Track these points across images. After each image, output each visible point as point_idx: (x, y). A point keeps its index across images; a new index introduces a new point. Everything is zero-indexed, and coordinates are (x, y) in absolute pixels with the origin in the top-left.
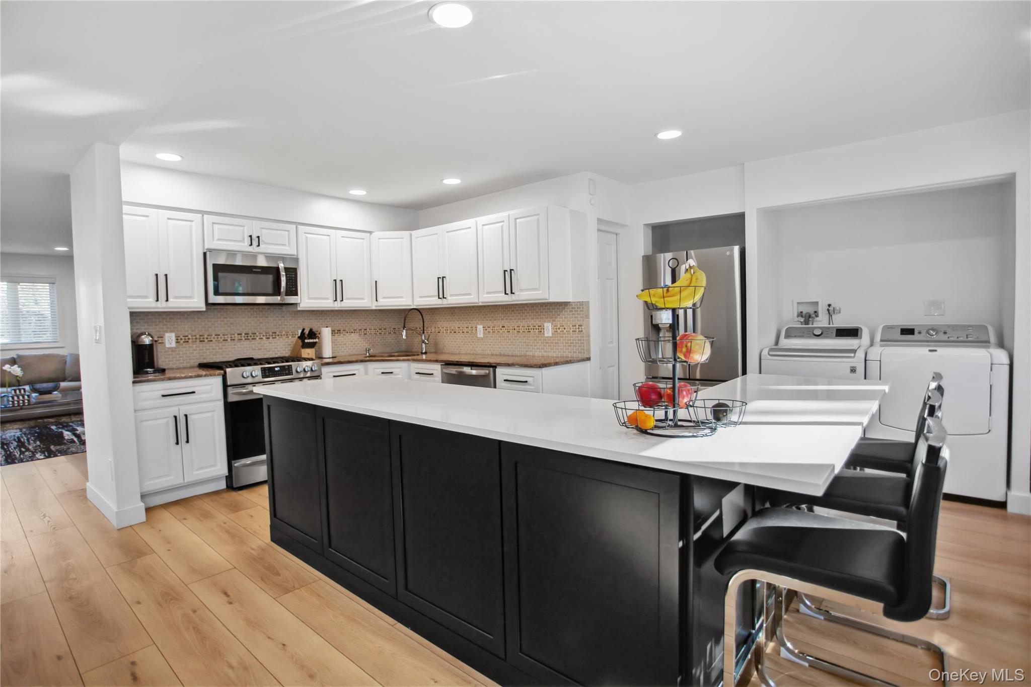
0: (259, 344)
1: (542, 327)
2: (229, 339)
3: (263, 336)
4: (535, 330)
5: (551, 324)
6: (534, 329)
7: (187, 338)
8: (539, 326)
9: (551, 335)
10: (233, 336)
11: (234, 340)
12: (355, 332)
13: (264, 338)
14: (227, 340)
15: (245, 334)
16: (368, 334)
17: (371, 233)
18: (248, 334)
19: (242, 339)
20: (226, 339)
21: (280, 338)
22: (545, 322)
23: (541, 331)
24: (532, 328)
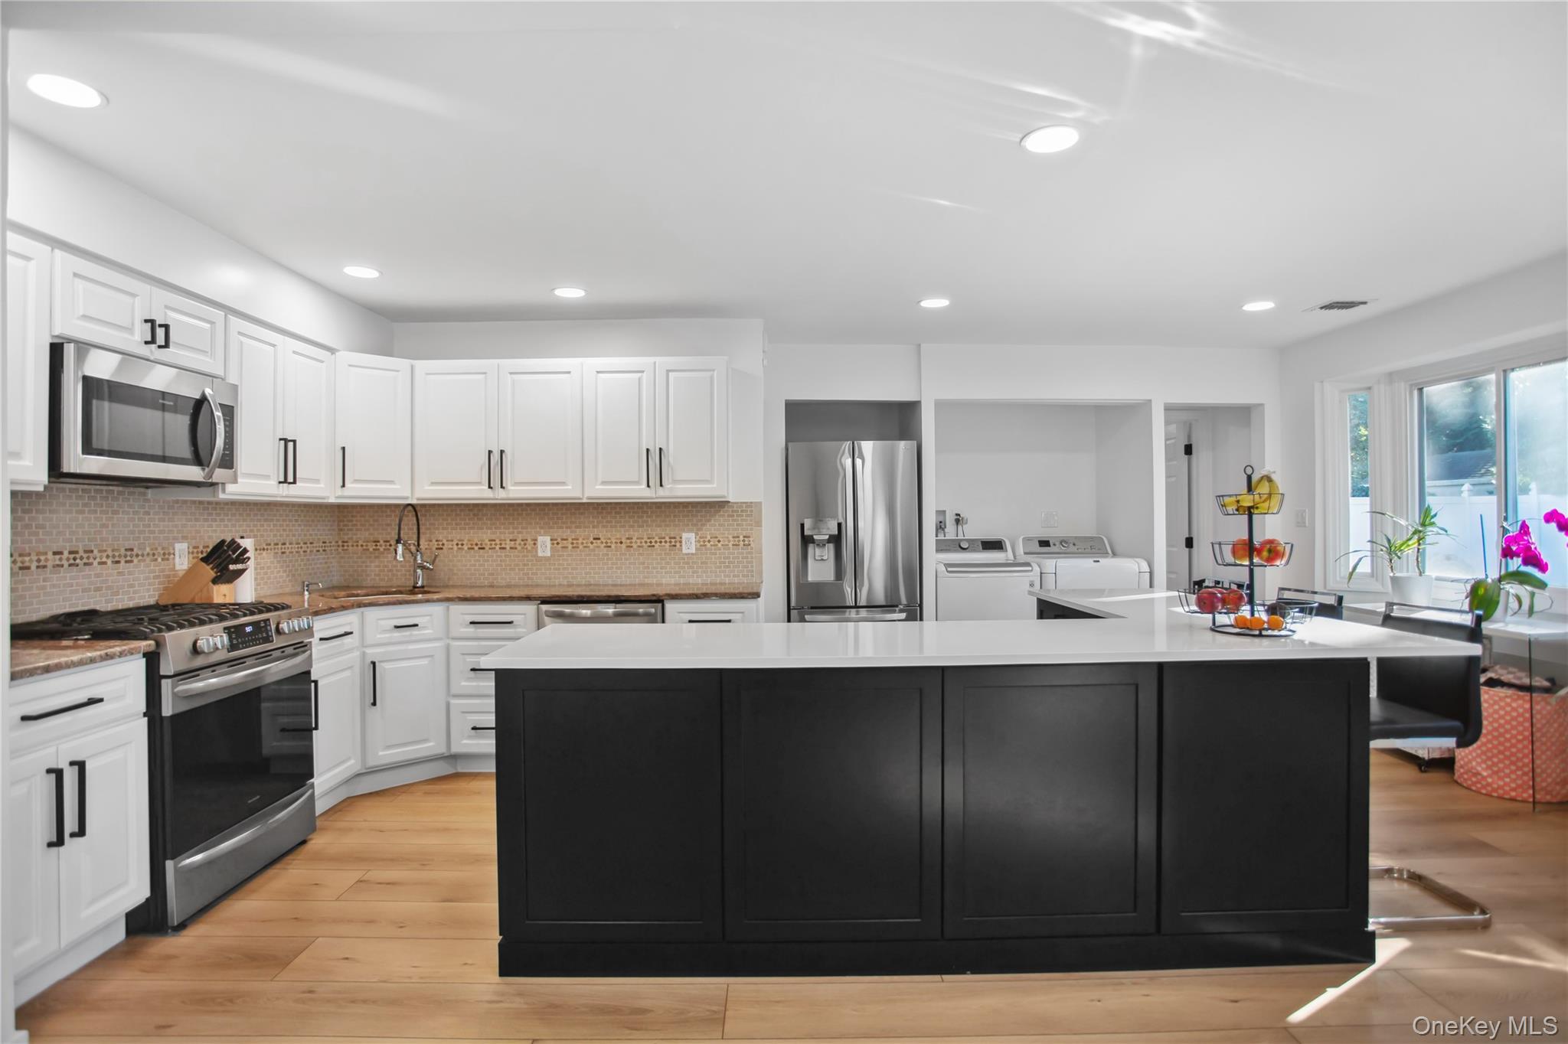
0: (97, 576)
1: (678, 539)
2: (34, 566)
3: (108, 557)
4: (663, 544)
5: (694, 534)
6: (661, 542)
8: (670, 538)
9: (694, 552)
10: (42, 558)
11: (45, 567)
12: (267, 549)
13: (109, 562)
14: (28, 568)
15: (71, 553)
16: (287, 552)
17: (332, 350)
18: (77, 552)
19: (62, 566)
20: (27, 564)
21: (139, 561)
22: (684, 531)
23: (675, 546)
24: (658, 540)
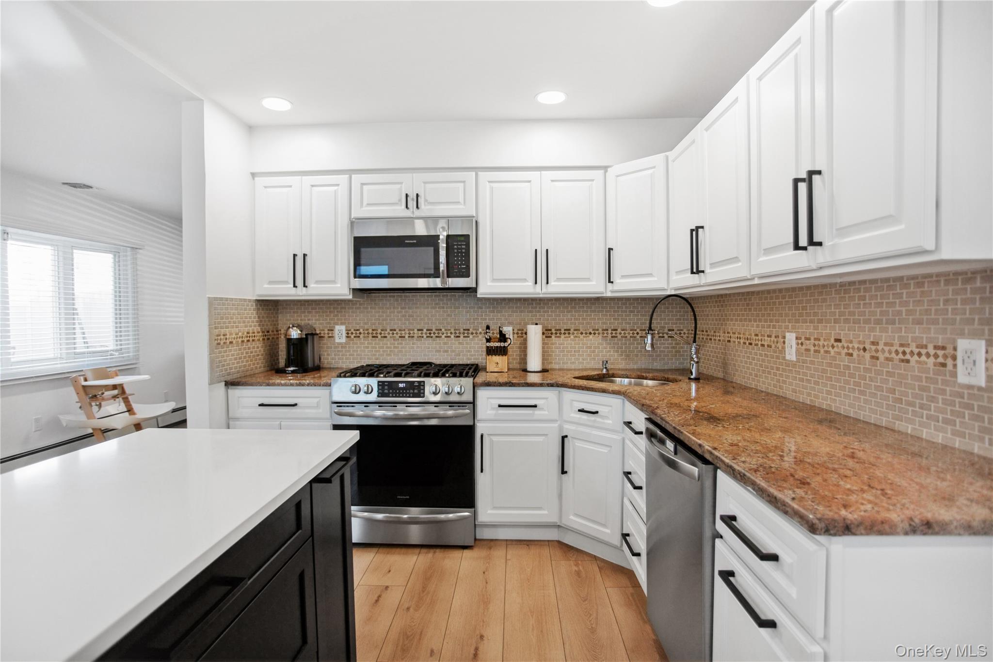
0: (445, 344)
1: (950, 351)
2: (407, 336)
3: (451, 333)
6: (919, 354)
7: (358, 332)
8: (936, 347)
9: (982, 383)
10: (411, 332)
11: (413, 337)
12: (595, 334)
13: (452, 336)
14: (404, 337)
15: (427, 330)
16: (619, 336)
17: (605, 168)
18: (432, 330)
19: (423, 337)
20: (403, 335)
21: (474, 337)
22: (962, 334)
23: (944, 365)
24: (916, 351)
